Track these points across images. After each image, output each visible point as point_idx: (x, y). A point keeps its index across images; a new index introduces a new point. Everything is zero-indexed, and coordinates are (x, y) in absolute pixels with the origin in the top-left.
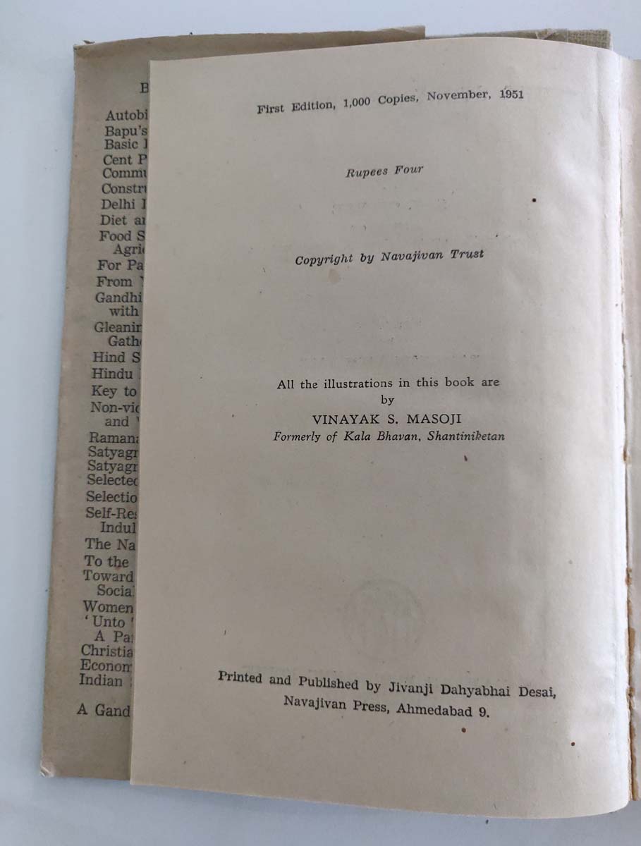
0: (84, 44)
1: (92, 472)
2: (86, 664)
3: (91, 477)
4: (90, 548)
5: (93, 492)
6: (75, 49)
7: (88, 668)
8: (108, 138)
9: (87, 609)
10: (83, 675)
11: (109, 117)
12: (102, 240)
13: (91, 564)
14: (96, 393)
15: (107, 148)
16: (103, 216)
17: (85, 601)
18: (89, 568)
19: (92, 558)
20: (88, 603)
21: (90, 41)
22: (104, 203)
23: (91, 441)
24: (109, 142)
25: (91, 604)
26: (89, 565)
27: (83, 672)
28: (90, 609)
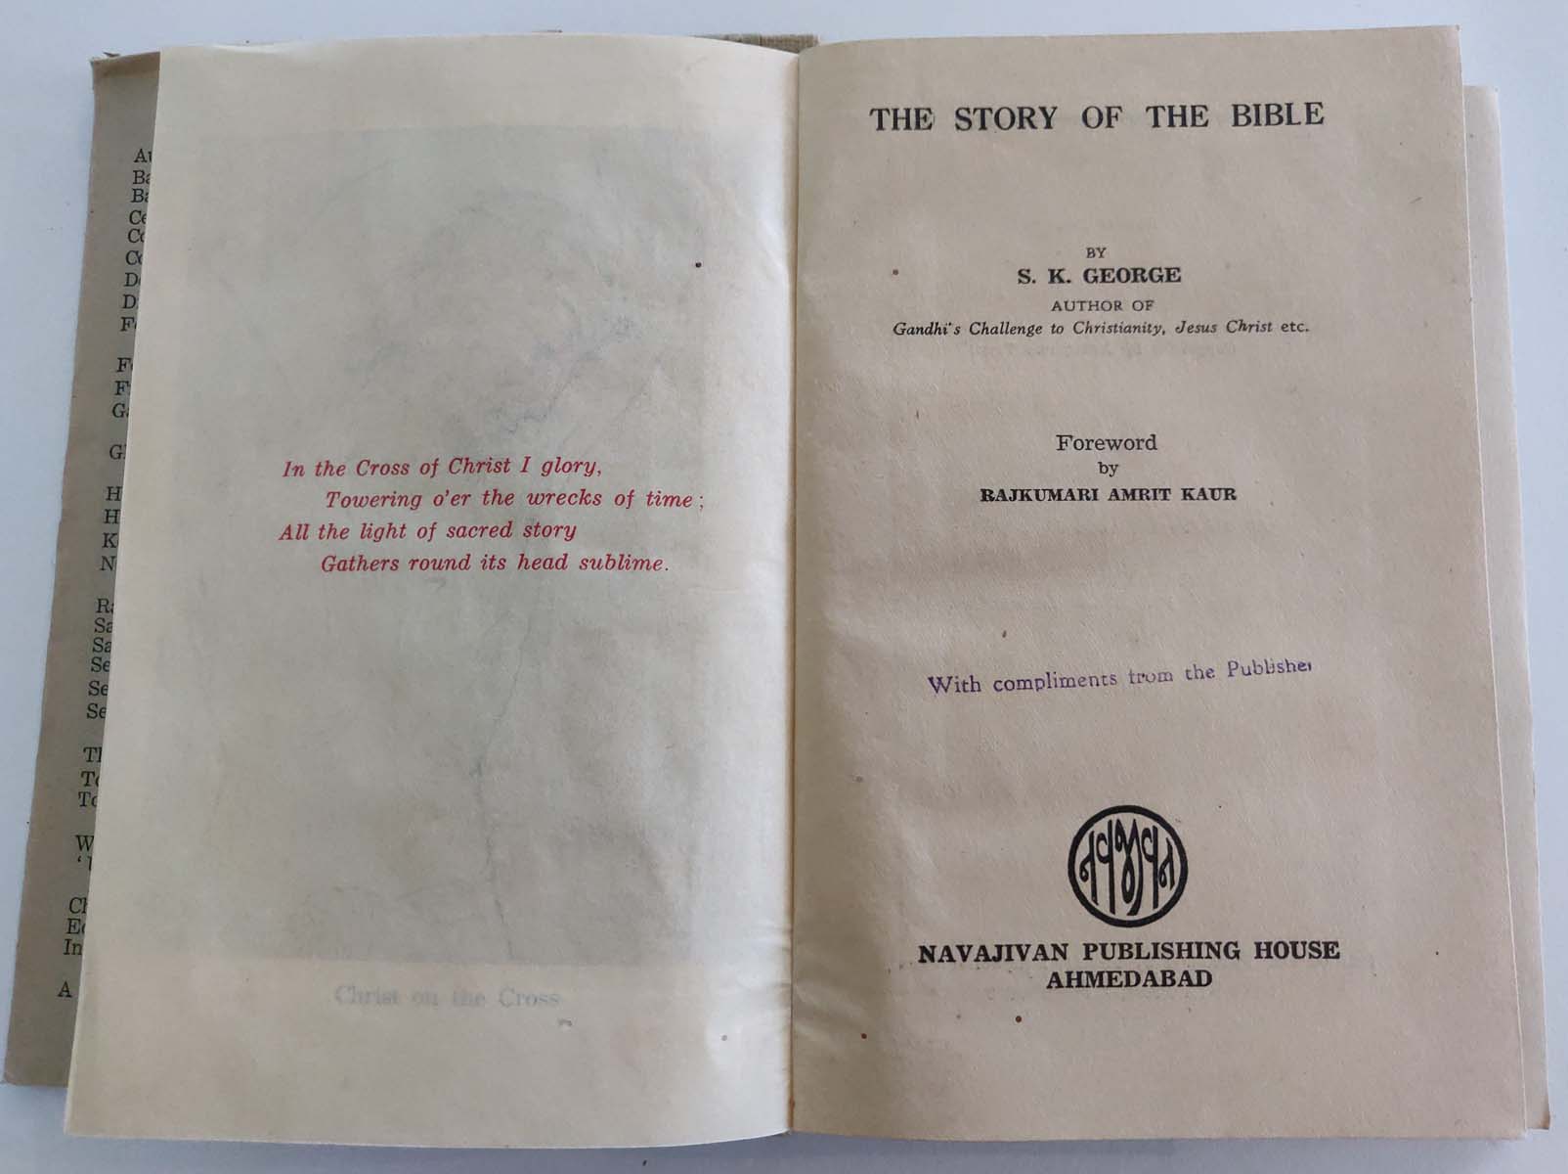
0: (106, 57)
1: (97, 654)
2: (74, 927)
3: (97, 661)
4: (90, 761)
5: (98, 683)
6: (92, 63)
7: (76, 931)
8: (136, 186)
9: (81, 848)
10: (68, 941)
11: (139, 157)
12: (124, 329)
13: (90, 783)
14: (108, 544)
15: (134, 201)
16: (126, 296)
17: (78, 837)
18: (87, 789)
19: (91, 775)
20: (82, 839)
21: (113, 52)
22: (128, 278)
23: (99, 612)
24: (139, 192)
25: (86, 841)
26: (87, 785)
27: (69, 936)
28: (85, 848)
